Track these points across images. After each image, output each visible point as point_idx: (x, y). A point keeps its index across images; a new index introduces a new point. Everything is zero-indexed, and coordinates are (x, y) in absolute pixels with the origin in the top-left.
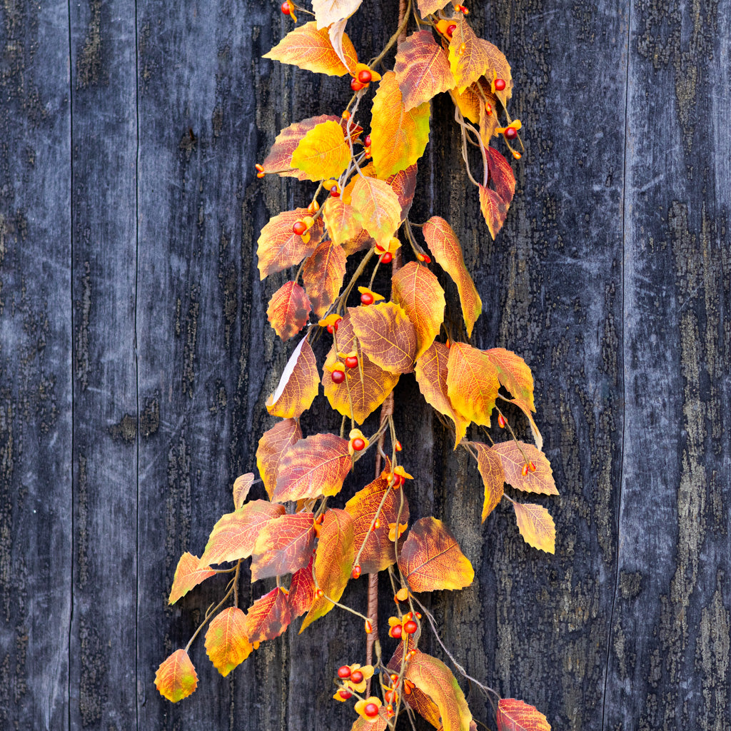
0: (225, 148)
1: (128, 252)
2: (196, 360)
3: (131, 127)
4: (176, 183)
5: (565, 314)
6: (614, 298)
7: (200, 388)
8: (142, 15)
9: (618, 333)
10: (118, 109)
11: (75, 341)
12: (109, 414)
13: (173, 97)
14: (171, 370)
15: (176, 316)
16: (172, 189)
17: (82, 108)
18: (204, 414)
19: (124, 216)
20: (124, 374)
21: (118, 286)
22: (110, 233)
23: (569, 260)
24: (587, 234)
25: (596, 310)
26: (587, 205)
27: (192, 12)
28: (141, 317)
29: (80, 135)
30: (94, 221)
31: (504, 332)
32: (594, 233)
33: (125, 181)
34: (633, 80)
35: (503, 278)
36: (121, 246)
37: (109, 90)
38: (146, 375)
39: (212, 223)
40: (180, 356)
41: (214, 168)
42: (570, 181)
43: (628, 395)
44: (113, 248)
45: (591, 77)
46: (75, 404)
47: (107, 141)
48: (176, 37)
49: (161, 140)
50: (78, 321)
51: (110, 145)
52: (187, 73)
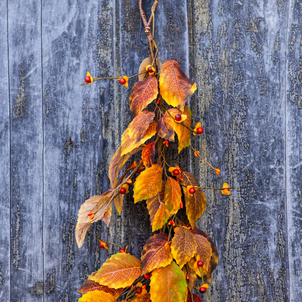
0: (87, 148)
1: (39, 200)
2: (73, 254)
3: (40, 138)
4: (63, 165)
5: (258, 229)
6: (282, 221)
7: (75, 268)
8: (45, 83)
9: (285, 239)
10: (34, 129)
11: (12, 244)
12: (29, 281)
13: (61, 123)
14: (60, 259)
15: (63, 231)
16: (61, 168)
17: (15, 128)
18: (78, 281)
19: (36, 182)
20: (37, 261)
21: (34, 217)
22: (29, 190)
23: (259, 203)
24: (268, 189)
25: (273, 227)
26: (268, 175)
27: (70, 81)
28: (45, 232)
29: (15, 142)
30: (22, 184)
31: (228, 238)
32: (272, 189)
33: (37, 164)
34: (288, 114)
35: (227, 212)
36: (35, 196)
37: (29, 119)
38: (48, 261)
39: (81, 185)
40: (65, 252)
41: (82, 158)
42: (259, 163)
43: (291, 270)
44: (31, 198)
45: (267, 112)
46: (12, 277)
47: (28, 145)
48: (62, 93)
49: (55, 144)
50: (13, 235)
51: (29, 147)
52: (67, 111)
